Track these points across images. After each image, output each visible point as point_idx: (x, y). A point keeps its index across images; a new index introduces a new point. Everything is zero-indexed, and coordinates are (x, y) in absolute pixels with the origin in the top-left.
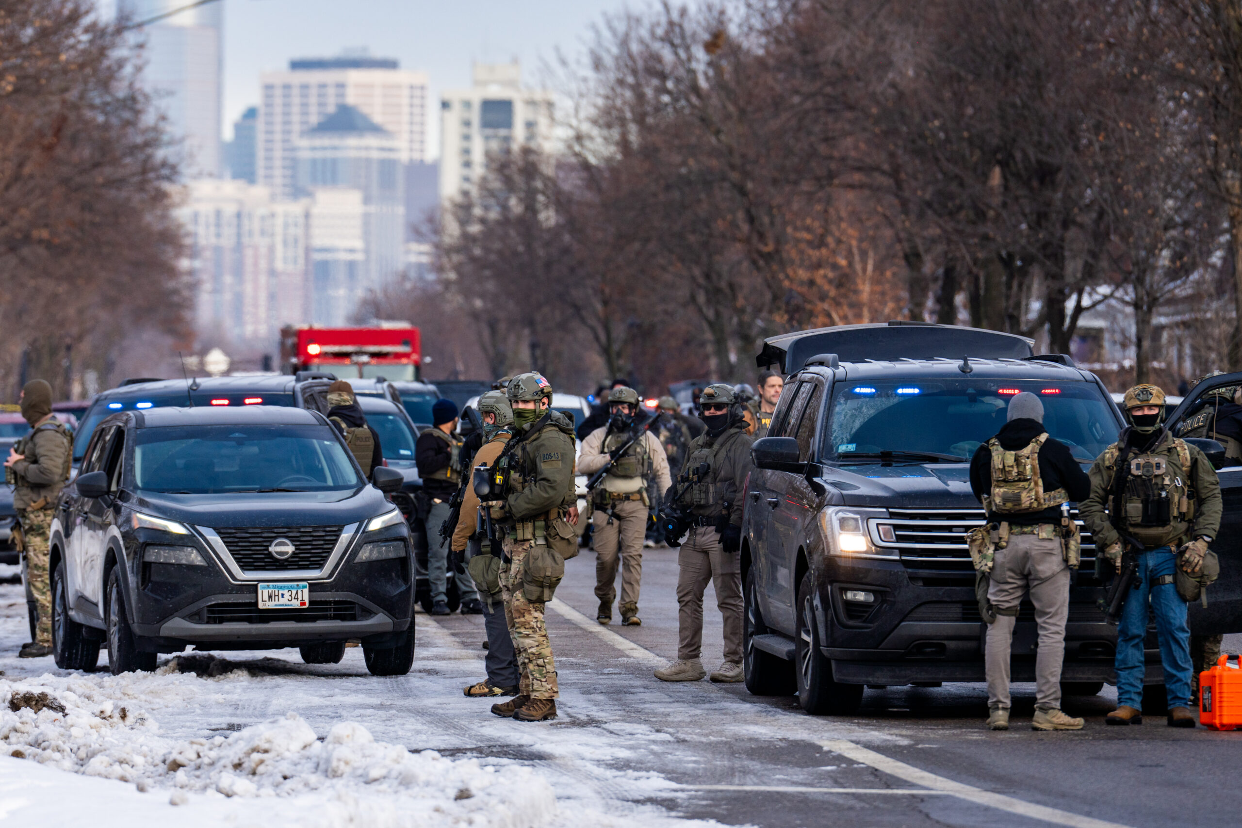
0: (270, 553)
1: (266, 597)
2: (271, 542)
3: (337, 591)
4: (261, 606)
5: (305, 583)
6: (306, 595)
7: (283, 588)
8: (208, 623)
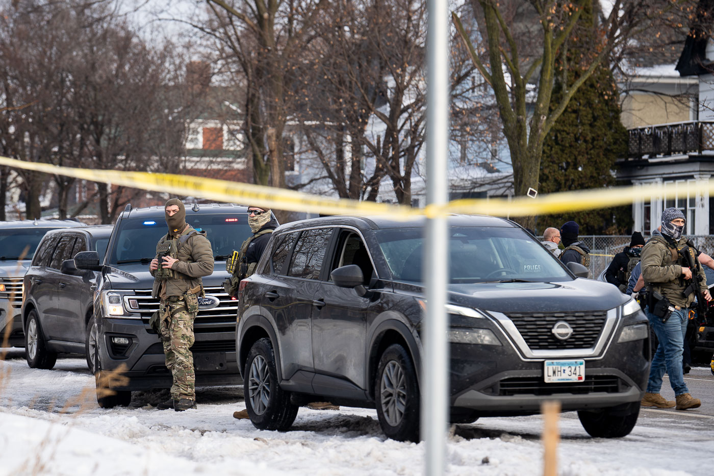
0: (553, 335)
1: (551, 373)
2: (554, 325)
3: (605, 367)
4: (547, 380)
5: (582, 361)
6: (582, 371)
7: (564, 364)
8: (500, 395)
